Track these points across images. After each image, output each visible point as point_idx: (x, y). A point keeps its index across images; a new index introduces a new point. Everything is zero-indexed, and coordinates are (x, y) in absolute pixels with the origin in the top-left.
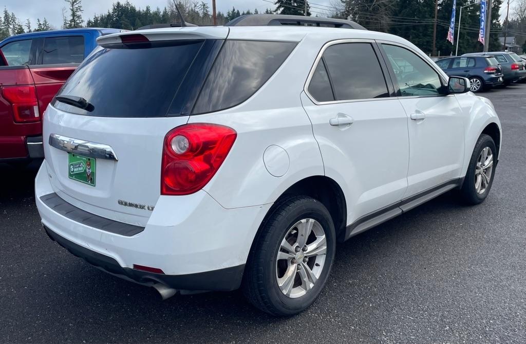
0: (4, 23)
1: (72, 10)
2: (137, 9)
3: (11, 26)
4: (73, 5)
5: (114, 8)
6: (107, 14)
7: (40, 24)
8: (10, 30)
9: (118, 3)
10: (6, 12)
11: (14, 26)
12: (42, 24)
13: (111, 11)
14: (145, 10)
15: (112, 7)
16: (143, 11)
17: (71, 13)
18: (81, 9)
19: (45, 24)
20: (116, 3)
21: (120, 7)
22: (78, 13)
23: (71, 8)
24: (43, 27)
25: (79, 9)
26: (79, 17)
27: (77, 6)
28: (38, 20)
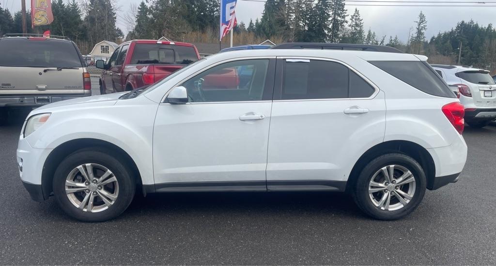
0: (367, 39)
1: (418, 29)
2: (480, 26)
4: (419, 25)
5: (458, 26)
6: (451, 31)
7: (392, 40)
9: (463, 22)
10: (370, 32)
13: (454, 28)
14: (487, 27)
15: (456, 25)
16: (485, 28)
17: (416, 31)
18: (426, 28)
19: (395, 40)
20: (460, 21)
21: (464, 25)
22: (422, 31)
23: (418, 27)
24: (393, 42)
25: (424, 28)
26: (422, 34)
27: (422, 26)
28: (391, 37)
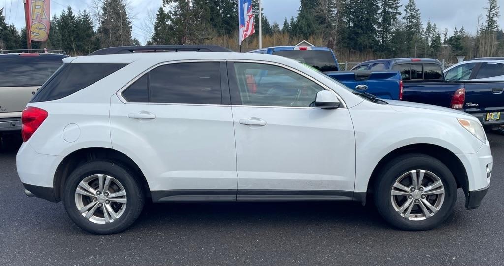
0: (426, 33)
1: (489, 16)
3: (431, 35)
4: (490, 12)
7: (457, 32)
8: (429, 38)
10: (429, 23)
11: (433, 35)
12: (458, 31)
17: (486, 18)
18: (498, 15)
19: (461, 32)
22: (494, 19)
23: (488, 14)
24: (459, 33)
25: (496, 15)
26: (494, 22)
27: (494, 12)
28: (456, 28)
